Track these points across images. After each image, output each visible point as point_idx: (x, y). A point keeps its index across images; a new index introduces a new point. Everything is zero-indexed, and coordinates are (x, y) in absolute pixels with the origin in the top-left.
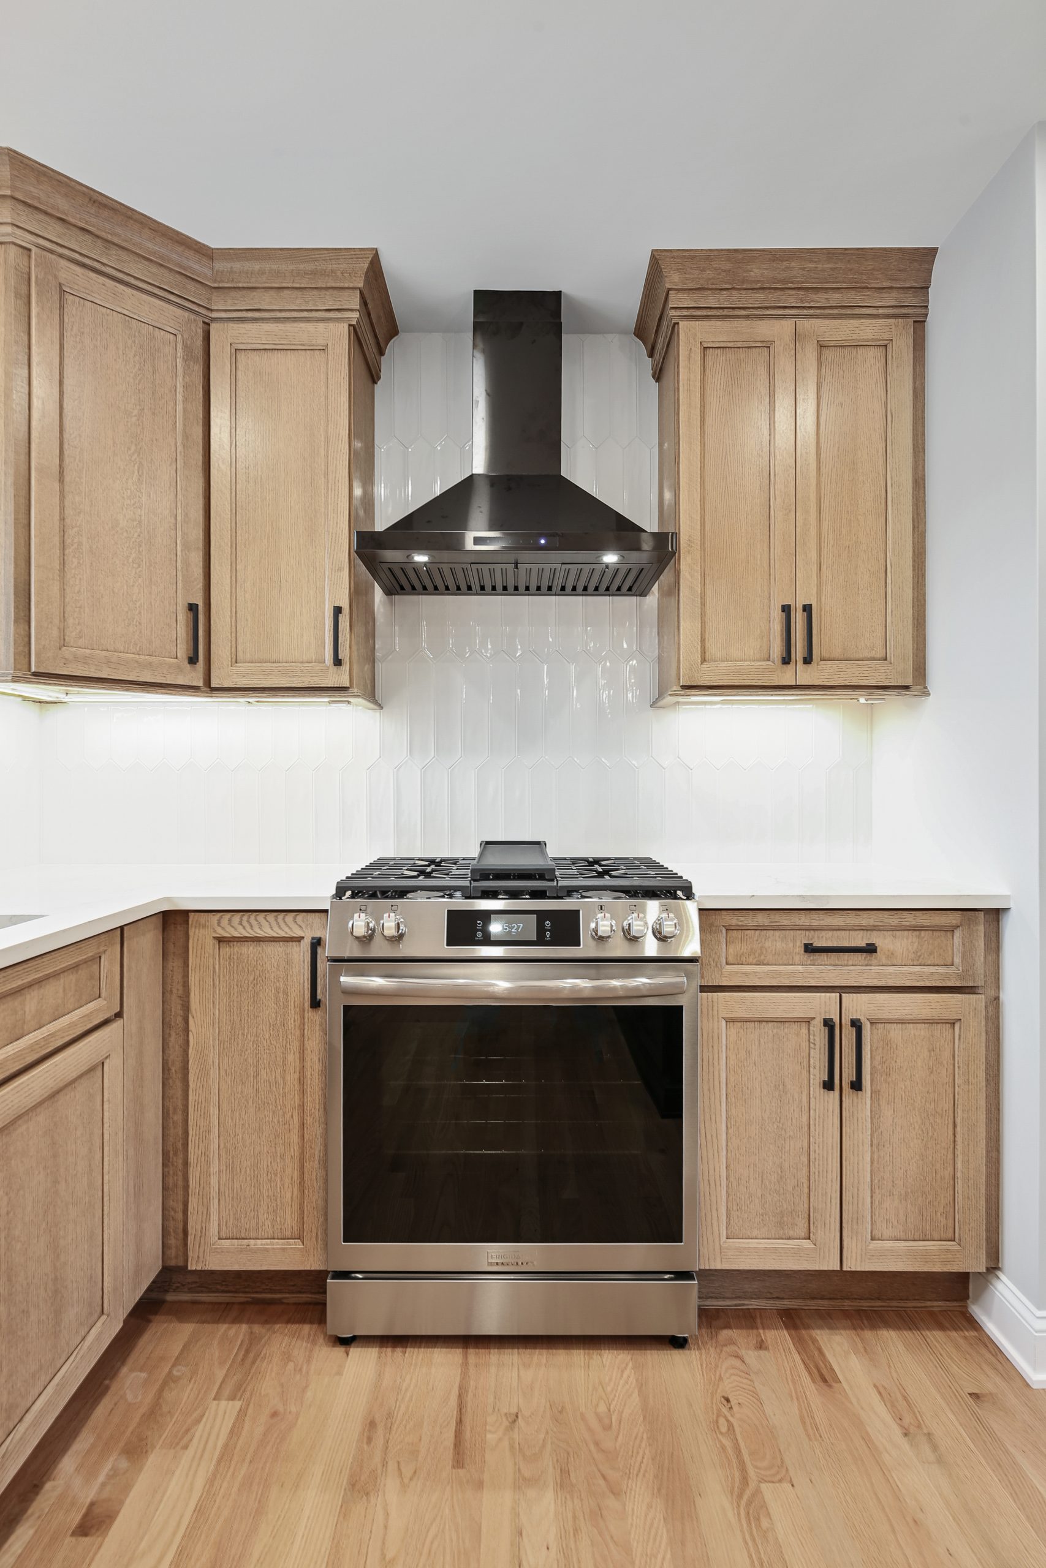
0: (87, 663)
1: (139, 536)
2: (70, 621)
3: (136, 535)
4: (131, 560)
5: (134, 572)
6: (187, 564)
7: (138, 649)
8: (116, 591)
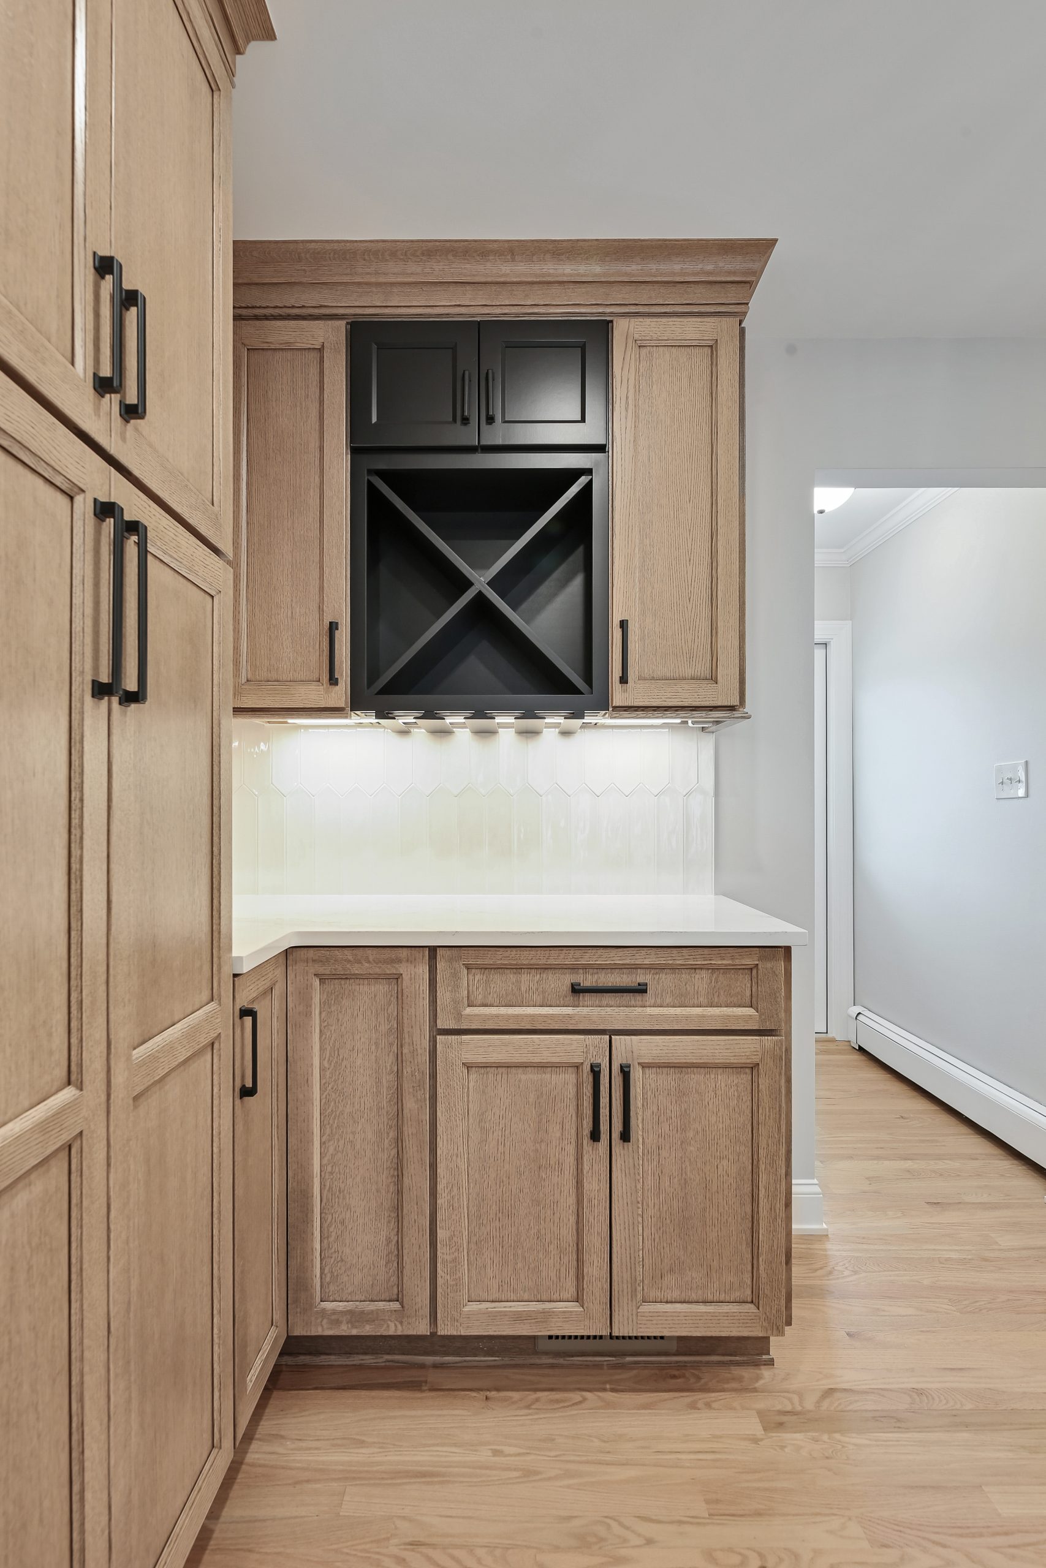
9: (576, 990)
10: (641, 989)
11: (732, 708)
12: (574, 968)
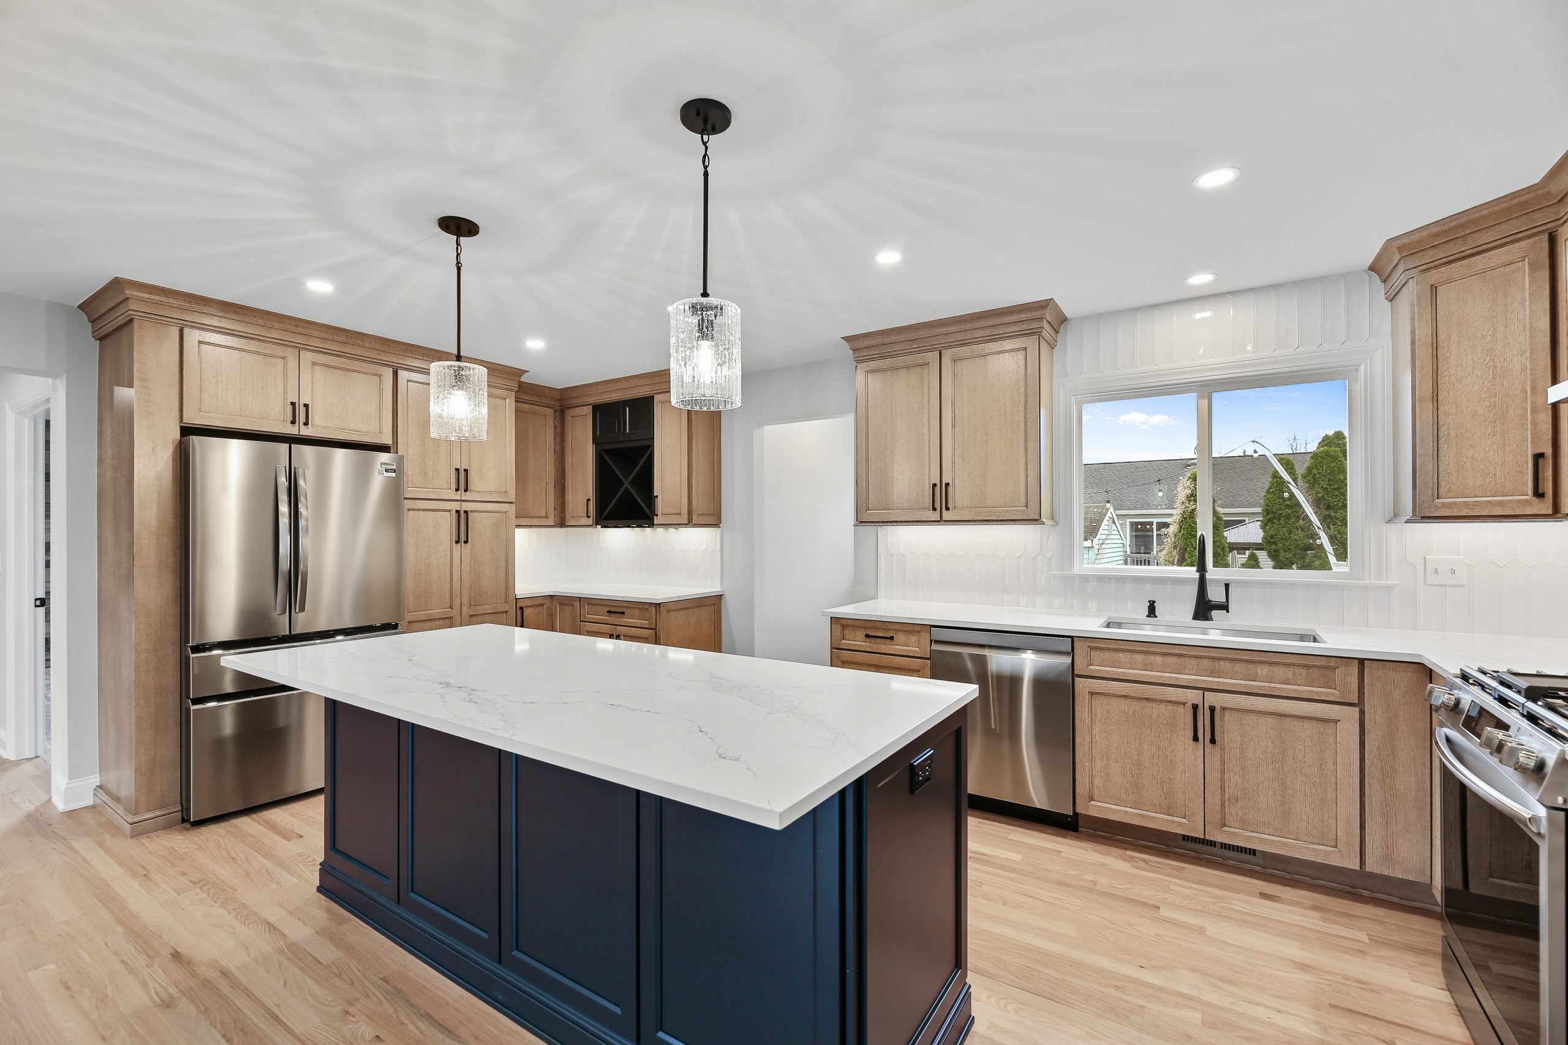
0: (1451, 508)
1: (1494, 416)
2: (1442, 483)
3: (1492, 415)
4: (1487, 434)
5: (1490, 441)
6: (1535, 424)
7: (1493, 493)
8: (1475, 457)
9: (609, 612)
10: (623, 613)
11: (687, 524)
12: (609, 606)
